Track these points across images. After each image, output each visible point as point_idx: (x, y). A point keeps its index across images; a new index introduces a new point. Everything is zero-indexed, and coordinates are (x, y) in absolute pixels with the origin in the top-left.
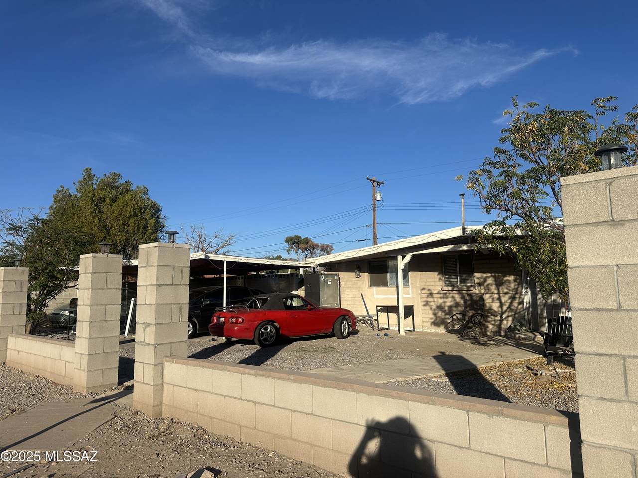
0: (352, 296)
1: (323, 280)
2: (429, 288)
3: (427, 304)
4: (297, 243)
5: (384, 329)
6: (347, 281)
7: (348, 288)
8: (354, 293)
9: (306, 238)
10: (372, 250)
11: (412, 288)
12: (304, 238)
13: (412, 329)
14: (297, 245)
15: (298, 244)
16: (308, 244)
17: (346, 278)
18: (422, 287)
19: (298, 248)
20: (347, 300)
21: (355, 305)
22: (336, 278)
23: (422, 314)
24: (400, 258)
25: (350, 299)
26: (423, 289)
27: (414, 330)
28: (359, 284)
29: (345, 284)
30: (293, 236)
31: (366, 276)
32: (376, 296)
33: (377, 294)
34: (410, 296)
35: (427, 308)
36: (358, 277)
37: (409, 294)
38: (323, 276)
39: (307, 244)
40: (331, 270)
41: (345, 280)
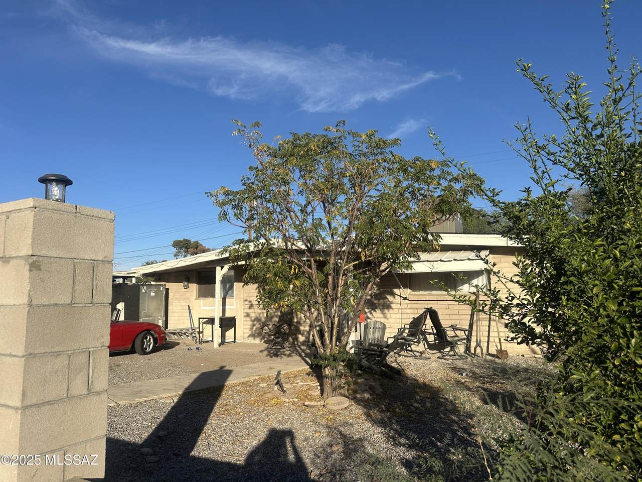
0: (179, 308)
1: (144, 291)
2: (251, 300)
3: (248, 315)
4: (186, 248)
5: (208, 342)
6: (175, 292)
7: (176, 299)
8: (181, 304)
9: (197, 242)
10: (190, 260)
11: (236, 299)
12: (194, 242)
13: (233, 340)
14: (186, 250)
15: (188, 249)
16: (199, 248)
17: (175, 288)
18: (245, 299)
19: (187, 252)
20: (174, 312)
21: (182, 318)
22: (161, 289)
23: (244, 325)
24: (218, 268)
25: (177, 311)
26: (246, 300)
27: (234, 342)
28: (187, 295)
29: (174, 296)
30: (182, 240)
31: (194, 287)
32: (202, 308)
33: (204, 305)
34: (234, 307)
35: (248, 319)
36: (186, 287)
37: (233, 305)
38: (145, 287)
39: (197, 248)
40: (160, 280)
41: (174, 291)
